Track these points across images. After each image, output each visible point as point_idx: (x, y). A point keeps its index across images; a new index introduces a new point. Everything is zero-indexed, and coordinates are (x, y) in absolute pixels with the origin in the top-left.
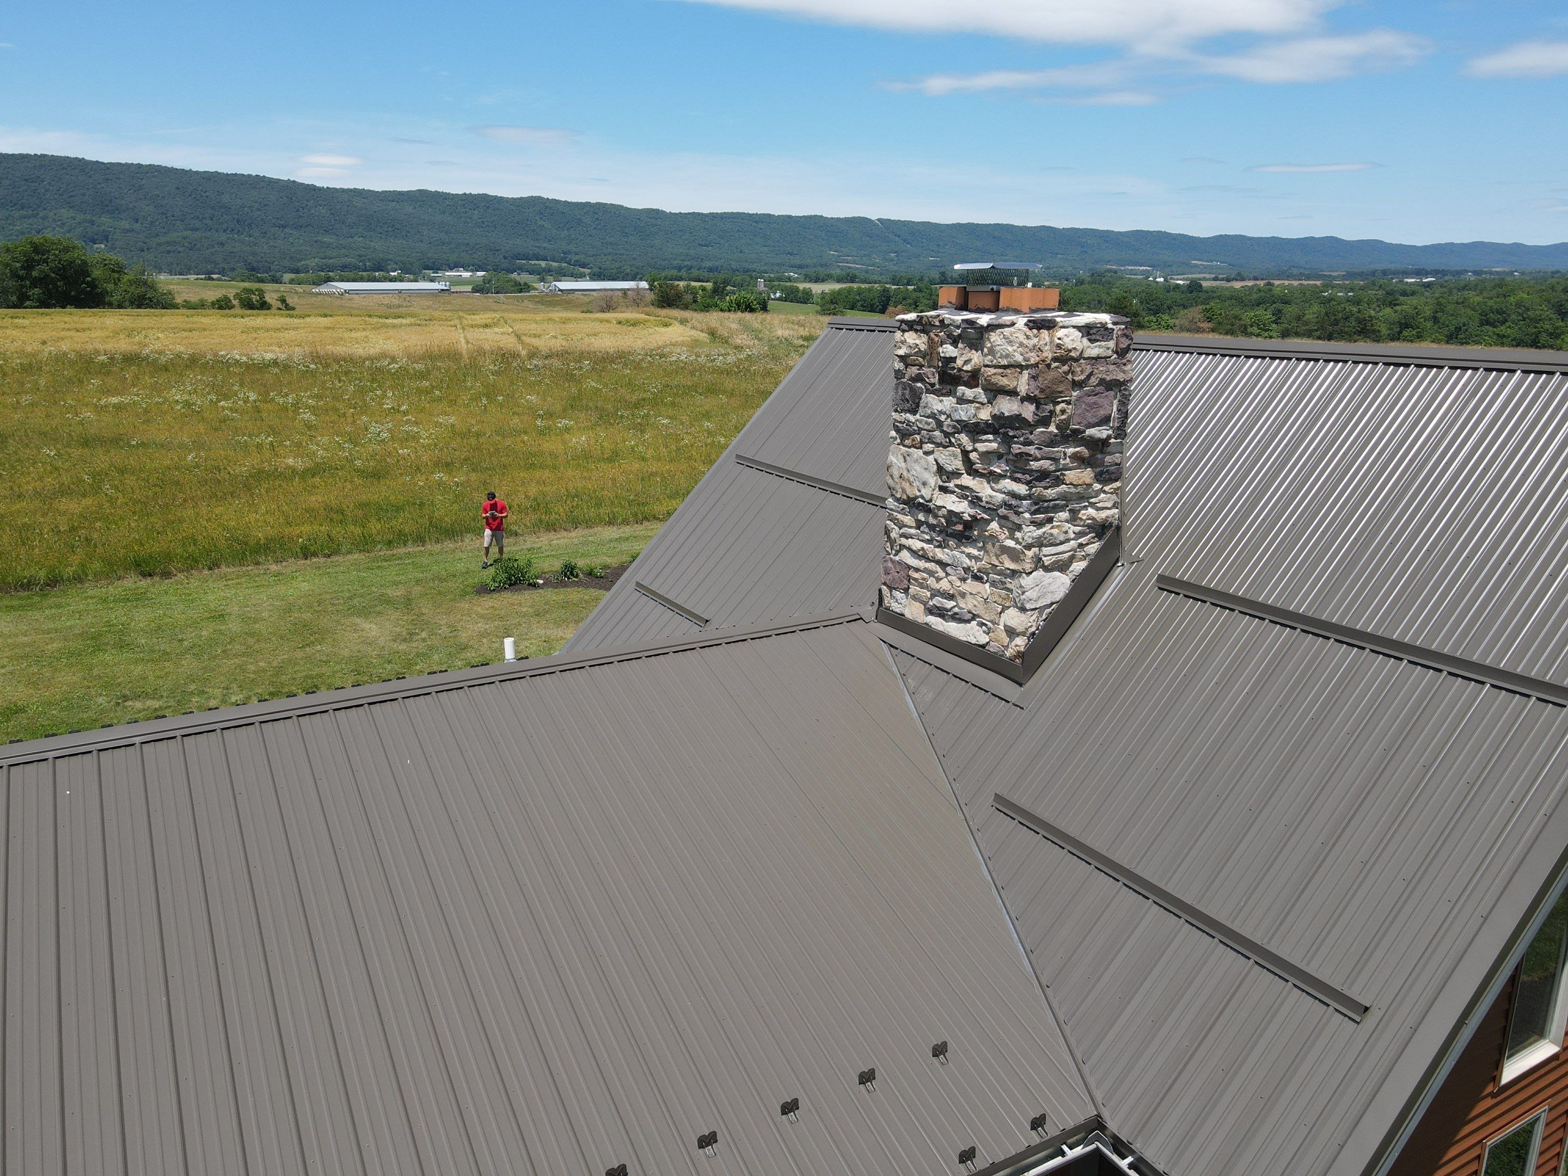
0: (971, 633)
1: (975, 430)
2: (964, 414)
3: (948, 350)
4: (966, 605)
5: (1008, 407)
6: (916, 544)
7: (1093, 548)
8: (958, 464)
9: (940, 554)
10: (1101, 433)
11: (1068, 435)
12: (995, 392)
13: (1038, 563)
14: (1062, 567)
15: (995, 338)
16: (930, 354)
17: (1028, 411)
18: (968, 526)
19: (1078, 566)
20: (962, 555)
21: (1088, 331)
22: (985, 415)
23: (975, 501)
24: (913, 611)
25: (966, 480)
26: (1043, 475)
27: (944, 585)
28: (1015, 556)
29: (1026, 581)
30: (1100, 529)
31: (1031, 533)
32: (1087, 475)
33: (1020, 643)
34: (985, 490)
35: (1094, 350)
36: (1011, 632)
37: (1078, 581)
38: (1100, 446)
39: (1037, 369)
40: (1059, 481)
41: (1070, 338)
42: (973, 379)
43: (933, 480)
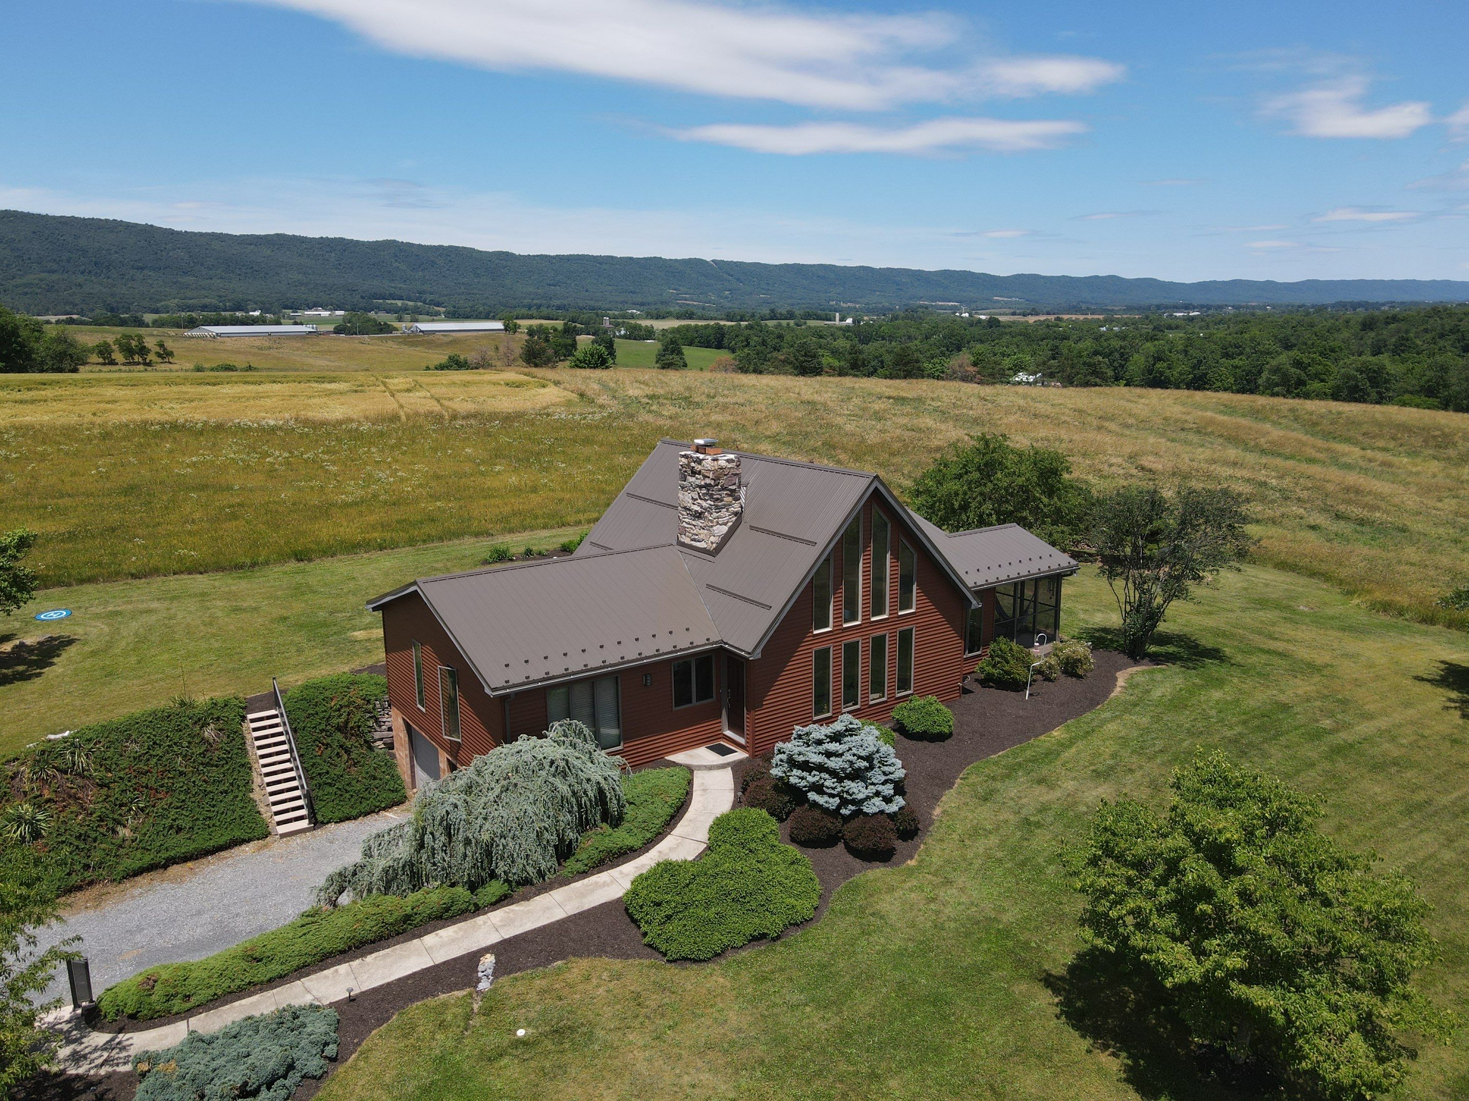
0: (702, 545)
1: (701, 487)
2: (698, 482)
3: (693, 464)
4: (701, 537)
5: (708, 481)
6: (687, 520)
7: (734, 519)
8: (697, 497)
9: (694, 523)
10: (733, 487)
11: (724, 488)
12: (705, 477)
13: (718, 523)
14: (725, 524)
15: (704, 462)
16: (688, 465)
17: (712, 482)
18: (700, 514)
19: (730, 524)
20: (699, 523)
21: (728, 461)
22: (703, 483)
23: (702, 507)
24: (687, 540)
25: (699, 501)
26: (717, 499)
27: (695, 532)
28: (712, 521)
29: (715, 528)
30: (736, 514)
31: (715, 515)
32: (730, 499)
33: (714, 545)
34: (704, 504)
35: (730, 466)
36: (712, 543)
37: (730, 528)
38: (733, 491)
39: (715, 471)
40: (722, 501)
41: (722, 463)
42: (699, 473)
43: (691, 501)
